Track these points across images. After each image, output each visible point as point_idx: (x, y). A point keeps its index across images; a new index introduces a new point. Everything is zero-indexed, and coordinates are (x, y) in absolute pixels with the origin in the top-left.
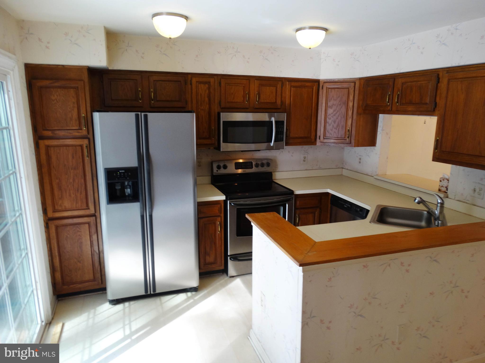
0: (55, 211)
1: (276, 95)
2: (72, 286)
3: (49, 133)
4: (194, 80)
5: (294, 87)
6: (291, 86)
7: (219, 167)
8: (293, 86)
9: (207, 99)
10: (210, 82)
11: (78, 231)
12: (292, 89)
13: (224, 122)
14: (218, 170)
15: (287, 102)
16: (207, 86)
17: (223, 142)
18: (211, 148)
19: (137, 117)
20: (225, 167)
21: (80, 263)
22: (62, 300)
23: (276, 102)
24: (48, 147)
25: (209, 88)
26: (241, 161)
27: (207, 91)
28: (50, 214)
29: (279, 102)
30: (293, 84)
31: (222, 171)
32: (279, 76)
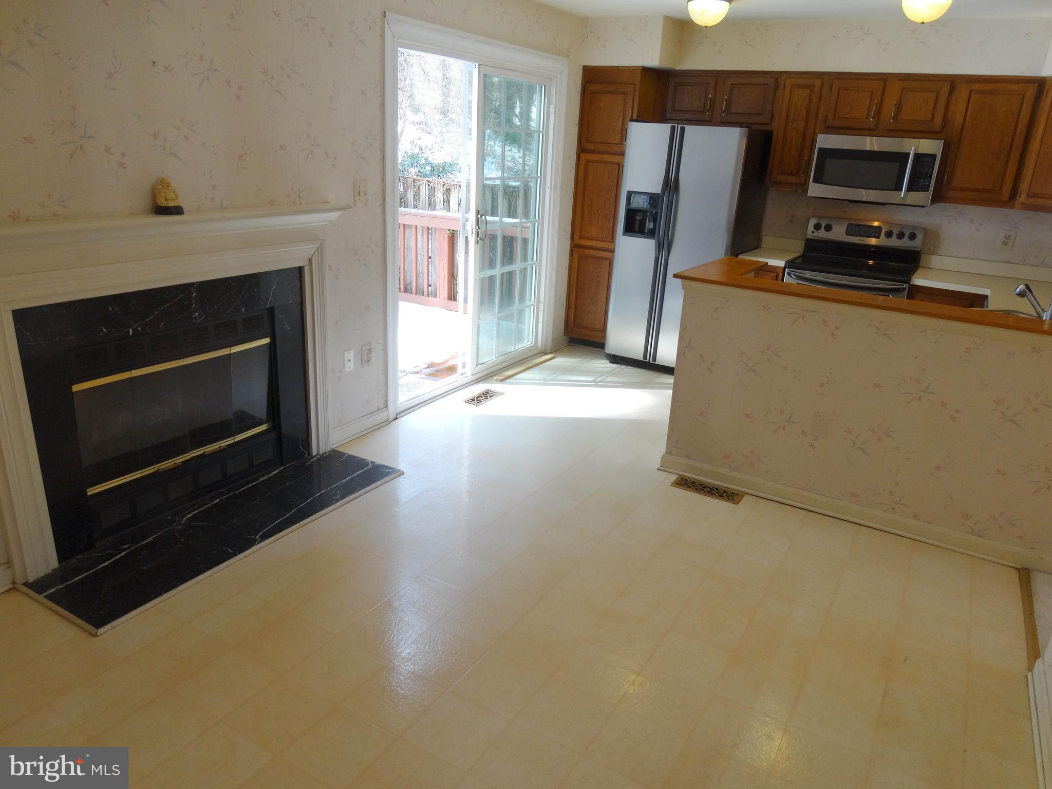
0: (582, 237)
1: (935, 107)
2: (581, 330)
3: (590, 146)
4: (789, 83)
5: (978, 92)
6: (971, 91)
7: (817, 227)
8: (975, 90)
9: (804, 112)
10: (814, 85)
11: (599, 267)
12: (973, 96)
13: (819, 148)
14: (815, 231)
15: (959, 120)
16: (808, 91)
17: (814, 182)
18: (799, 190)
19: (673, 129)
20: (828, 228)
21: (594, 306)
22: (572, 346)
23: (932, 119)
24: (588, 161)
25: (810, 97)
27: (807, 100)
28: (576, 241)
29: (938, 120)
30: (976, 87)
31: (822, 234)
32: (942, 73)
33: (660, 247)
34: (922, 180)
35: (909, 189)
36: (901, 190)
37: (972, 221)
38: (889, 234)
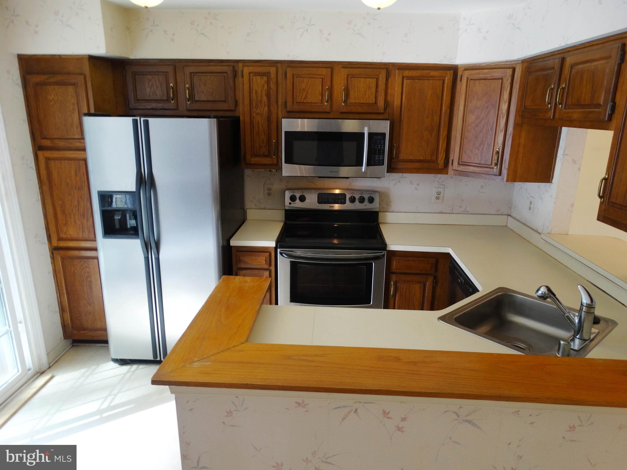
0: (60, 239)
1: (377, 91)
2: (82, 332)
3: (47, 143)
4: (246, 71)
5: (409, 78)
6: (403, 77)
7: (293, 198)
8: (406, 76)
9: (265, 98)
10: (269, 73)
11: (86, 267)
12: (405, 81)
13: (285, 132)
14: (292, 202)
15: (397, 102)
16: (265, 78)
17: (286, 162)
18: (273, 170)
19: (135, 123)
20: (302, 199)
21: (90, 306)
22: (77, 346)
23: (376, 102)
24: (48, 159)
25: (268, 83)
26: (337, 191)
27: (266, 87)
28: (55, 243)
29: (381, 103)
30: (406, 73)
31: (298, 204)
32: (379, 61)
33: (147, 246)
34: (377, 156)
35: (368, 164)
36: (362, 166)
37: (411, 182)
38: (353, 200)
